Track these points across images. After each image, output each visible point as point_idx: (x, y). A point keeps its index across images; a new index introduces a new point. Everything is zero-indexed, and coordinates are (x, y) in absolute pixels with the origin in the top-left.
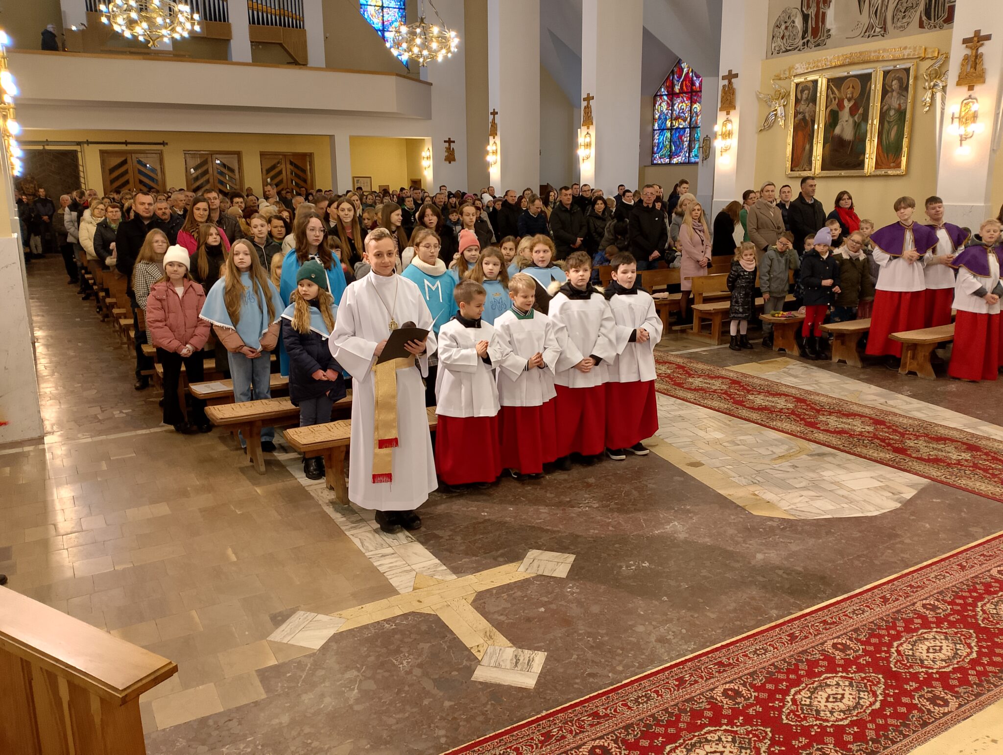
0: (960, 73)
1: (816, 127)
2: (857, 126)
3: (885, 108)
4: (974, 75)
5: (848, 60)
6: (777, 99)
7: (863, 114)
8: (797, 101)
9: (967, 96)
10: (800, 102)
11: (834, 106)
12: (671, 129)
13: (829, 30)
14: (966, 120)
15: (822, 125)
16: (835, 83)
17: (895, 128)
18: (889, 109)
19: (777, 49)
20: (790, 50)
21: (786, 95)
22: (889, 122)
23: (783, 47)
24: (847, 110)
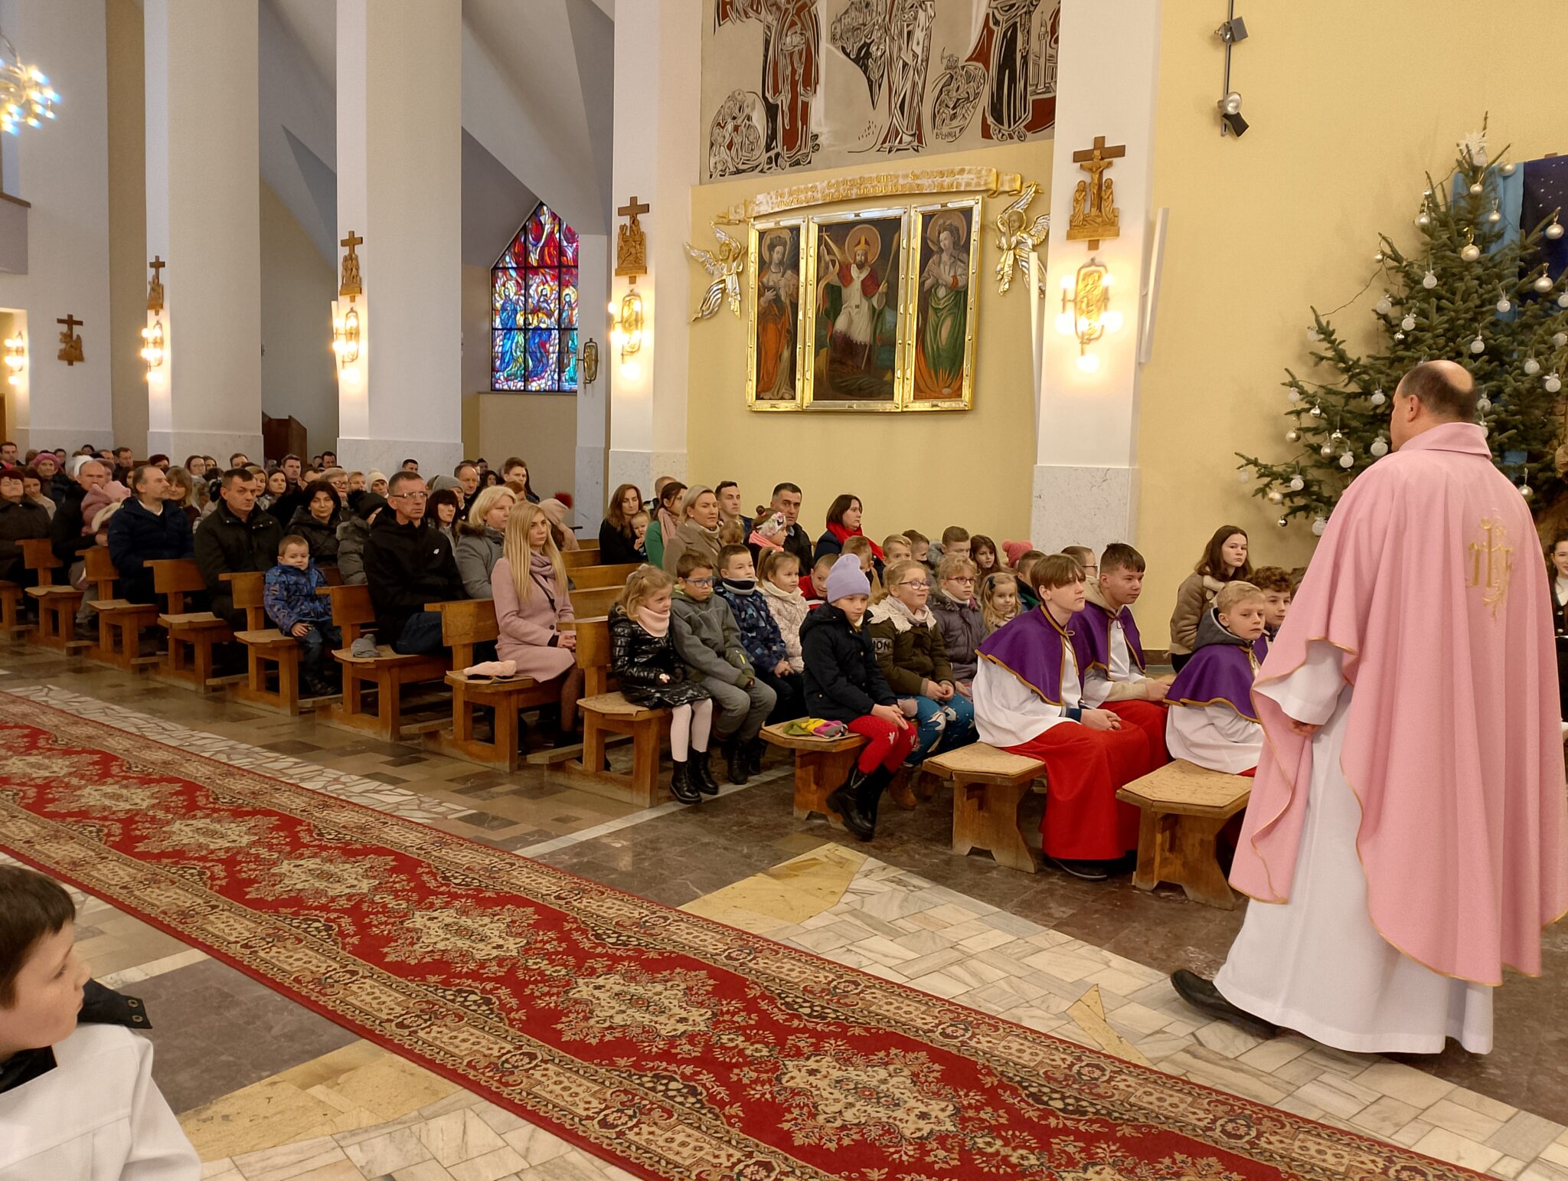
0: (1073, 216)
1: (800, 316)
2: (876, 316)
3: (928, 283)
4: (1099, 220)
5: (854, 191)
6: (725, 260)
7: (887, 294)
8: (763, 265)
9: (1086, 260)
10: (769, 267)
11: (833, 277)
12: (525, 329)
13: (816, 137)
14: (1088, 305)
15: (812, 313)
16: (834, 233)
17: (948, 323)
18: (936, 285)
19: (720, 168)
20: (744, 171)
21: (742, 254)
22: (936, 310)
23: (731, 167)
24: (856, 285)
